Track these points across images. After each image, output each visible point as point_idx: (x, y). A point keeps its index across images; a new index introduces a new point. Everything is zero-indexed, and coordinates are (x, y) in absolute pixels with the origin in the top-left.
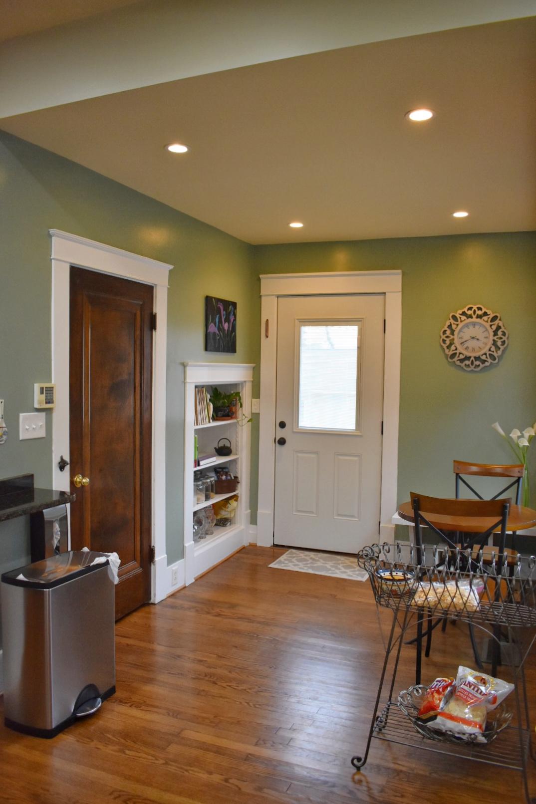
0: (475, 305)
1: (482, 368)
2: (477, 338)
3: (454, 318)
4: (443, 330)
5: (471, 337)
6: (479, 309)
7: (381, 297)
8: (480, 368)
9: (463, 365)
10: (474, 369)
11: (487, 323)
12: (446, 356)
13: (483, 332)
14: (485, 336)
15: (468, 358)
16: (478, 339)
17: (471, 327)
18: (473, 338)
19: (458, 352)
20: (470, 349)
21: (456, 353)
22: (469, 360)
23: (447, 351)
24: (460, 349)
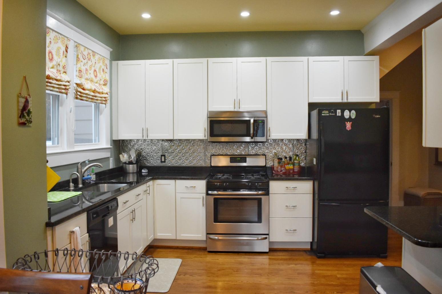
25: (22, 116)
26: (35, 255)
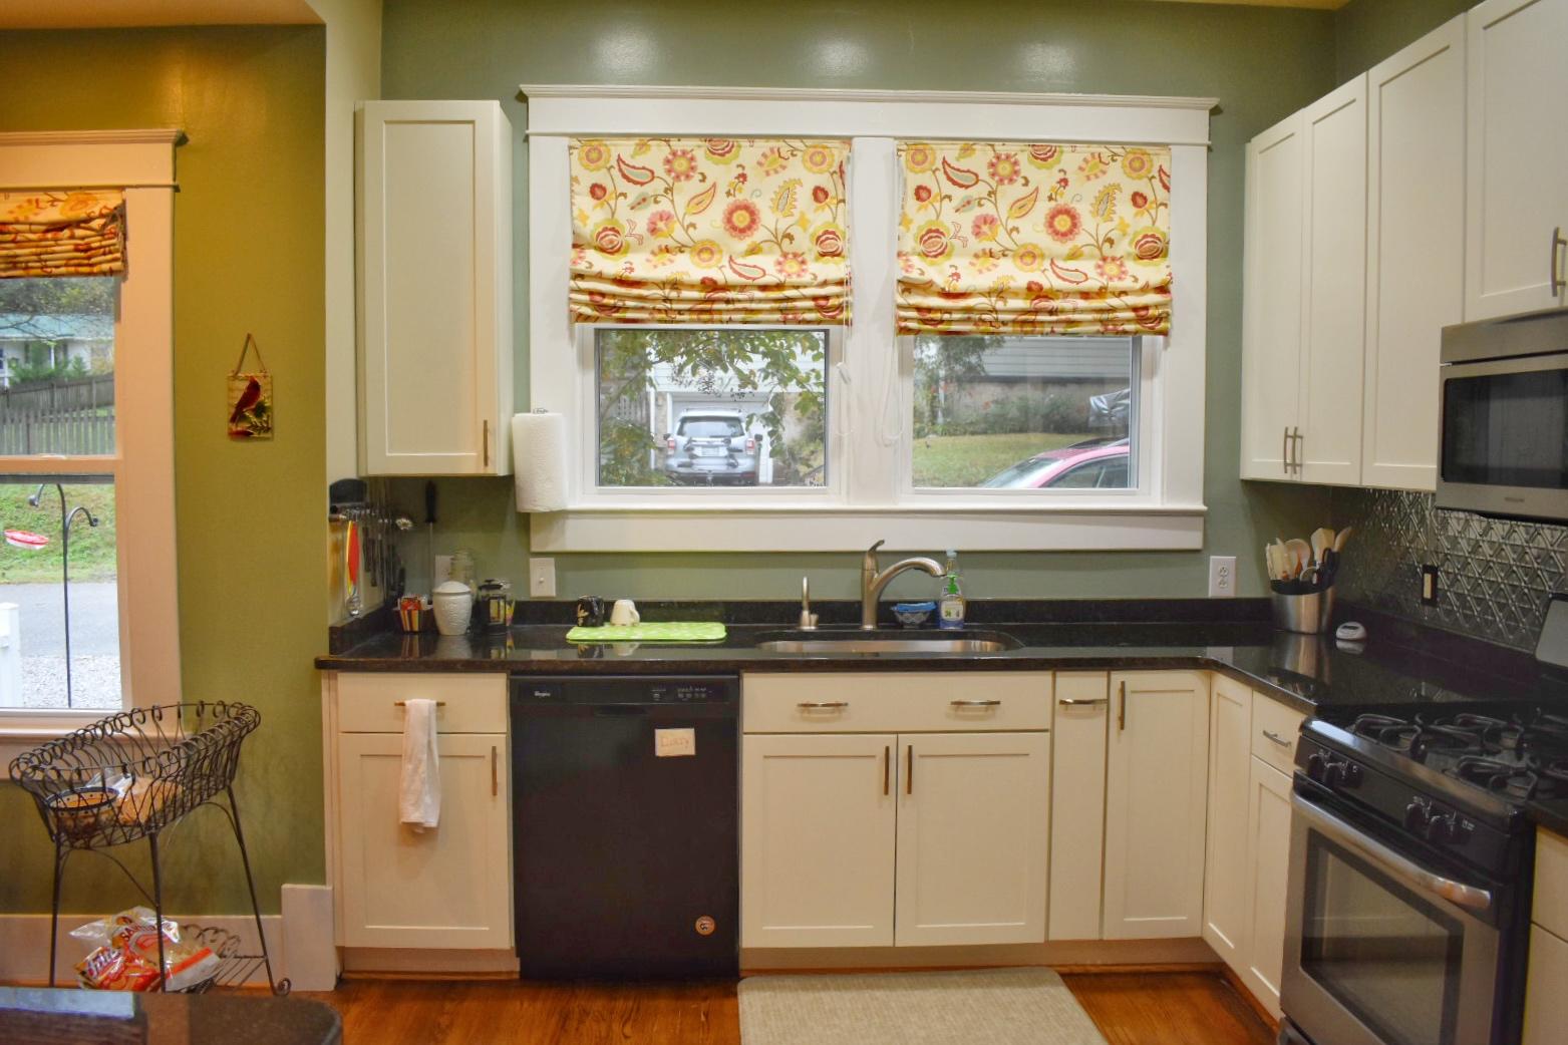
25: (237, 416)
26: (153, 711)
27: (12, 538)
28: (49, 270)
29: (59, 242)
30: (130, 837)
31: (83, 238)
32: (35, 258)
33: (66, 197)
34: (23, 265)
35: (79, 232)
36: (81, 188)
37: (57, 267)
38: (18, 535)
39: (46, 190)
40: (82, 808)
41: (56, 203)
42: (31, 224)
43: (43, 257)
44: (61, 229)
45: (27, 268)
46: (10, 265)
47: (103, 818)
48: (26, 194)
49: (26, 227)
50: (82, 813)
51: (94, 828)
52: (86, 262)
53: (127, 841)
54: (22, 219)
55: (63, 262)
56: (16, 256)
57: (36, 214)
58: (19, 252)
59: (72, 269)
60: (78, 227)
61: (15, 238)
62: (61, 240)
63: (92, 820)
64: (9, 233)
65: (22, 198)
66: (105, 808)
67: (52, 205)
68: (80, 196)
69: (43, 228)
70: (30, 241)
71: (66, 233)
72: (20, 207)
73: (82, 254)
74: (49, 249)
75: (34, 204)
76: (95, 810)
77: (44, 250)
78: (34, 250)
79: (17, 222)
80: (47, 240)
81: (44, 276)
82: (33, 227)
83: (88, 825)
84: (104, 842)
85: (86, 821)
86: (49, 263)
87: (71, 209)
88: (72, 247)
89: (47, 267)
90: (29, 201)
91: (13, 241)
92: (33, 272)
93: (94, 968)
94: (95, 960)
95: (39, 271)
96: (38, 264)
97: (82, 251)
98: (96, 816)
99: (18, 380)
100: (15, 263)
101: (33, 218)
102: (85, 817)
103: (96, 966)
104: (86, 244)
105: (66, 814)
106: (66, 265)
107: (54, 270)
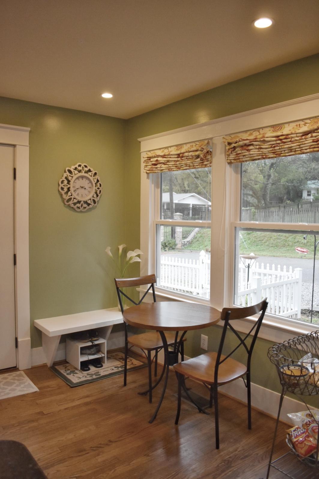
0: (82, 163)
1: (87, 210)
2: (84, 187)
3: (70, 171)
4: (61, 180)
5: (80, 186)
6: (86, 166)
7: (11, 149)
8: (86, 209)
9: (75, 207)
10: (83, 210)
11: (91, 177)
12: (63, 200)
13: (88, 184)
14: (90, 186)
15: (79, 202)
16: (85, 189)
17: (81, 179)
18: (82, 187)
19: (73, 197)
20: (80, 195)
21: (71, 198)
22: (80, 204)
23: (64, 196)
24: (75, 195)
27: (297, 250)
28: (303, 151)
29: (307, 139)
30: (311, 393)
31: (316, 137)
32: (298, 147)
33: (310, 121)
34: (294, 150)
35: (314, 134)
36: (316, 117)
37: (306, 149)
38: (299, 249)
39: (302, 120)
40: (293, 376)
41: (306, 125)
42: (297, 134)
43: (301, 146)
44: (307, 134)
45: (295, 151)
46: (290, 151)
47: (301, 381)
48: (295, 123)
49: (295, 135)
50: (292, 378)
51: (297, 385)
52: (317, 146)
53: (310, 395)
54: (293, 132)
55: (308, 147)
56: (292, 147)
57: (299, 130)
58: (292, 145)
59: (312, 150)
60: (314, 132)
61: (291, 140)
62: (308, 138)
63: (296, 382)
64: (289, 138)
65: (293, 125)
66: (302, 378)
67: (305, 125)
68: (315, 120)
69: (301, 134)
70: (297, 140)
71: (310, 135)
72: (293, 128)
73: (316, 143)
74: (303, 143)
75: (298, 126)
76: (298, 378)
77: (301, 143)
78: (298, 144)
79: (292, 134)
80: (302, 139)
81: (301, 154)
82: (298, 135)
83: (295, 383)
84: (300, 392)
85: (294, 382)
86: (303, 148)
87: (312, 126)
88: (312, 141)
89: (302, 150)
90: (297, 125)
91: (290, 141)
92: (297, 152)
93: (293, 435)
94: (294, 431)
95: (299, 152)
96: (299, 149)
97: (315, 142)
98: (298, 381)
99: (314, 199)
100: (291, 150)
101: (298, 131)
102: (293, 380)
103: (294, 434)
104: (317, 139)
105: (286, 376)
106: (309, 148)
107: (305, 151)
